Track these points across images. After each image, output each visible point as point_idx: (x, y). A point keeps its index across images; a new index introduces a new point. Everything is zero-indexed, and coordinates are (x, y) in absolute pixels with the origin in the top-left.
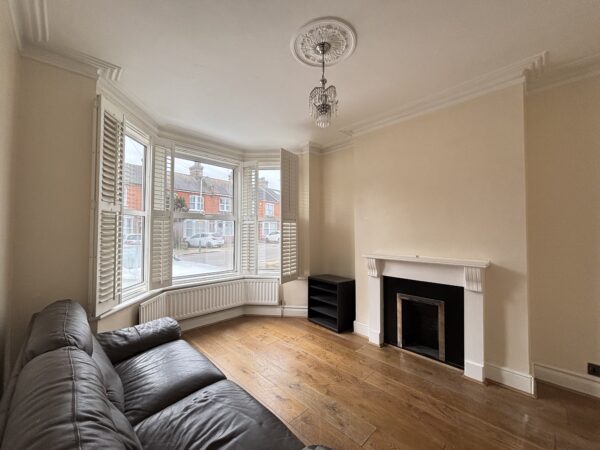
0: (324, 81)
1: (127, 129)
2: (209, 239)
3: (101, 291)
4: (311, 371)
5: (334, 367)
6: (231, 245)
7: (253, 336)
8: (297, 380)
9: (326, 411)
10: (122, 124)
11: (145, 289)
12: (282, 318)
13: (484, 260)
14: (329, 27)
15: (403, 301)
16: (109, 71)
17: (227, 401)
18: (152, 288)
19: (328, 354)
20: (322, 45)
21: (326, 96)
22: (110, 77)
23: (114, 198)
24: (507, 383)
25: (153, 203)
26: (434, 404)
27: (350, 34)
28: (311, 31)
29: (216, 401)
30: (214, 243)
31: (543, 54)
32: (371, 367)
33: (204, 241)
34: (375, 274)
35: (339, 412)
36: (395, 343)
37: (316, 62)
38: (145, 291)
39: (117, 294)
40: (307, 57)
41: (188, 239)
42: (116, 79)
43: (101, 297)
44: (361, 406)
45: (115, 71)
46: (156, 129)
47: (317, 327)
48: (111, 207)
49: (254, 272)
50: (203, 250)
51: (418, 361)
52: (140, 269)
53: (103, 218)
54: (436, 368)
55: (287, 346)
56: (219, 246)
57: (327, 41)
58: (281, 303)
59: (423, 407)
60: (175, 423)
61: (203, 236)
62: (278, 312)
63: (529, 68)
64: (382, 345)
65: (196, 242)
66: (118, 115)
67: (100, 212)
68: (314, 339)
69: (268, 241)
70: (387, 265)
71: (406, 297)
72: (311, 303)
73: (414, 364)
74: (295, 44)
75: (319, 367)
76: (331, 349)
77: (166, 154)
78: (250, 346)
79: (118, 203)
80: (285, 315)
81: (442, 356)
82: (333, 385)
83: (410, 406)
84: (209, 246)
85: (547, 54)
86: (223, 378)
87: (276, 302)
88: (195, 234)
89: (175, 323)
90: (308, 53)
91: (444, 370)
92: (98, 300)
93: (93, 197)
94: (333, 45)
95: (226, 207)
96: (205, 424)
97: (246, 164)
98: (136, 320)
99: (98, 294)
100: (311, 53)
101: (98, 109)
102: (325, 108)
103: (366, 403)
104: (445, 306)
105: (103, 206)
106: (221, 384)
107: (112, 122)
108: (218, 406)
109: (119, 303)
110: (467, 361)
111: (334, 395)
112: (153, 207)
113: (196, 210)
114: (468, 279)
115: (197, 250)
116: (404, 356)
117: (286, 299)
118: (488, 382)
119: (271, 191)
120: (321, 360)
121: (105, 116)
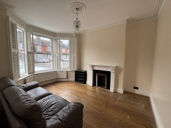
0: (77, 19)
1: (17, 26)
2: (44, 60)
3: (15, 75)
4: (75, 93)
5: (80, 91)
6: (52, 62)
7: (59, 86)
8: (71, 95)
9: (78, 100)
10: (16, 25)
11: (26, 75)
12: (68, 81)
13: (115, 65)
14: (78, 5)
15: (98, 76)
16: (10, 8)
17: (54, 98)
18: (29, 74)
19: (79, 89)
20: (77, 9)
21: (78, 23)
22: (11, 10)
23: (16, 48)
24: (118, 92)
25: (27, 49)
26: (102, 97)
27: (84, 7)
28: (74, 5)
29: (51, 98)
30: (45, 61)
31: (130, 16)
32: (90, 91)
33: (42, 61)
34: (91, 69)
35: (81, 100)
36: (96, 86)
37: (75, 13)
38: (27, 75)
39: (19, 76)
40: (73, 11)
41: (37, 60)
42: (13, 10)
43: (15, 76)
44: (86, 99)
45: (13, 8)
46: (26, 26)
47: (77, 83)
48: (15, 51)
49: (59, 69)
50: (42, 64)
51: (100, 89)
52: (24, 69)
53: (13, 54)
54: (104, 90)
55: (69, 88)
56: (48, 62)
57: (78, 8)
58: (67, 77)
59: (100, 98)
60: (42, 102)
61: (42, 59)
62: (66, 80)
63: (127, 19)
64: (93, 86)
65: (39, 61)
66: (14, 22)
67: (12, 52)
68: (76, 86)
69: (63, 61)
70: (94, 67)
71: (98, 74)
72: (76, 77)
73: (100, 90)
74: (69, 8)
75: (77, 92)
76: (80, 88)
77: (30, 34)
78: (59, 88)
79: (17, 49)
80: (68, 80)
81: (106, 88)
82: (80, 95)
83: (97, 98)
84: (44, 62)
85: (131, 16)
86: (52, 94)
87: (66, 77)
88: (39, 58)
89: (37, 83)
90: (73, 10)
91: (106, 91)
92: (14, 77)
93: (9, 48)
94: (80, 9)
95: (49, 49)
96: (49, 102)
97: (56, 38)
98: (25, 83)
99: (14, 76)
100: (74, 10)
101: (8, 20)
102: (77, 27)
103: (87, 98)
104: (107, 76)
105: (12, 50)
106: (52, 95)
107: (13, 24)
108: (52, 98)
109: (20, 78)
110: (111, 88)
111: (80, 97)
112: (27, 51)
113: (39, 50)
114: (112, 70)
115: (40, 64)
116: (97, 88)
117: (69, 76)
118: (115, 92)
119: (64, 45)
120: (78, 90)
121: (11, 23)
